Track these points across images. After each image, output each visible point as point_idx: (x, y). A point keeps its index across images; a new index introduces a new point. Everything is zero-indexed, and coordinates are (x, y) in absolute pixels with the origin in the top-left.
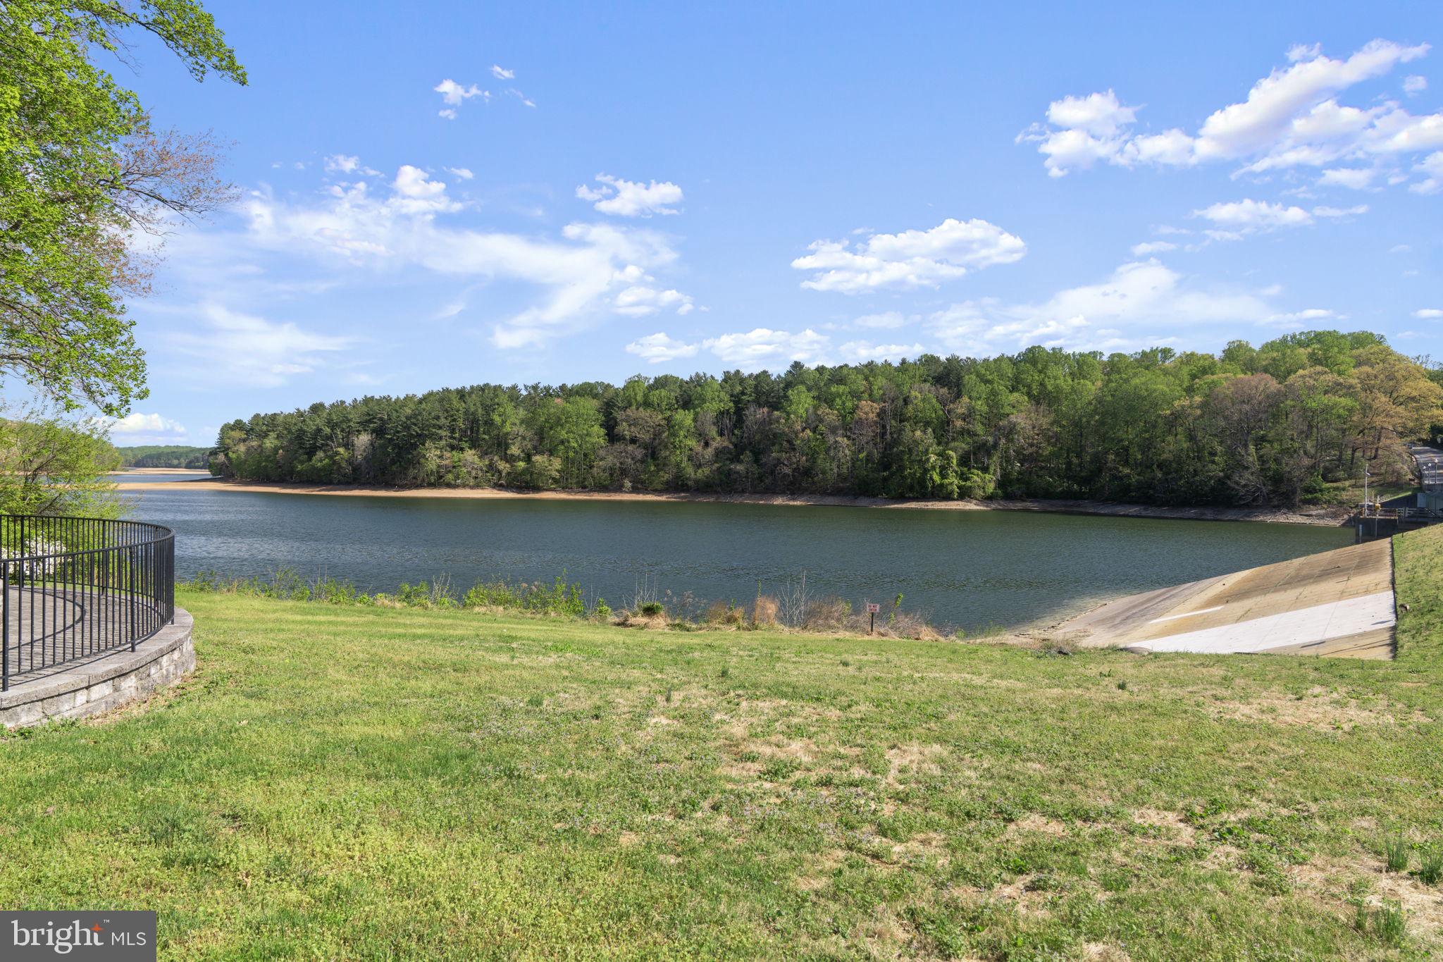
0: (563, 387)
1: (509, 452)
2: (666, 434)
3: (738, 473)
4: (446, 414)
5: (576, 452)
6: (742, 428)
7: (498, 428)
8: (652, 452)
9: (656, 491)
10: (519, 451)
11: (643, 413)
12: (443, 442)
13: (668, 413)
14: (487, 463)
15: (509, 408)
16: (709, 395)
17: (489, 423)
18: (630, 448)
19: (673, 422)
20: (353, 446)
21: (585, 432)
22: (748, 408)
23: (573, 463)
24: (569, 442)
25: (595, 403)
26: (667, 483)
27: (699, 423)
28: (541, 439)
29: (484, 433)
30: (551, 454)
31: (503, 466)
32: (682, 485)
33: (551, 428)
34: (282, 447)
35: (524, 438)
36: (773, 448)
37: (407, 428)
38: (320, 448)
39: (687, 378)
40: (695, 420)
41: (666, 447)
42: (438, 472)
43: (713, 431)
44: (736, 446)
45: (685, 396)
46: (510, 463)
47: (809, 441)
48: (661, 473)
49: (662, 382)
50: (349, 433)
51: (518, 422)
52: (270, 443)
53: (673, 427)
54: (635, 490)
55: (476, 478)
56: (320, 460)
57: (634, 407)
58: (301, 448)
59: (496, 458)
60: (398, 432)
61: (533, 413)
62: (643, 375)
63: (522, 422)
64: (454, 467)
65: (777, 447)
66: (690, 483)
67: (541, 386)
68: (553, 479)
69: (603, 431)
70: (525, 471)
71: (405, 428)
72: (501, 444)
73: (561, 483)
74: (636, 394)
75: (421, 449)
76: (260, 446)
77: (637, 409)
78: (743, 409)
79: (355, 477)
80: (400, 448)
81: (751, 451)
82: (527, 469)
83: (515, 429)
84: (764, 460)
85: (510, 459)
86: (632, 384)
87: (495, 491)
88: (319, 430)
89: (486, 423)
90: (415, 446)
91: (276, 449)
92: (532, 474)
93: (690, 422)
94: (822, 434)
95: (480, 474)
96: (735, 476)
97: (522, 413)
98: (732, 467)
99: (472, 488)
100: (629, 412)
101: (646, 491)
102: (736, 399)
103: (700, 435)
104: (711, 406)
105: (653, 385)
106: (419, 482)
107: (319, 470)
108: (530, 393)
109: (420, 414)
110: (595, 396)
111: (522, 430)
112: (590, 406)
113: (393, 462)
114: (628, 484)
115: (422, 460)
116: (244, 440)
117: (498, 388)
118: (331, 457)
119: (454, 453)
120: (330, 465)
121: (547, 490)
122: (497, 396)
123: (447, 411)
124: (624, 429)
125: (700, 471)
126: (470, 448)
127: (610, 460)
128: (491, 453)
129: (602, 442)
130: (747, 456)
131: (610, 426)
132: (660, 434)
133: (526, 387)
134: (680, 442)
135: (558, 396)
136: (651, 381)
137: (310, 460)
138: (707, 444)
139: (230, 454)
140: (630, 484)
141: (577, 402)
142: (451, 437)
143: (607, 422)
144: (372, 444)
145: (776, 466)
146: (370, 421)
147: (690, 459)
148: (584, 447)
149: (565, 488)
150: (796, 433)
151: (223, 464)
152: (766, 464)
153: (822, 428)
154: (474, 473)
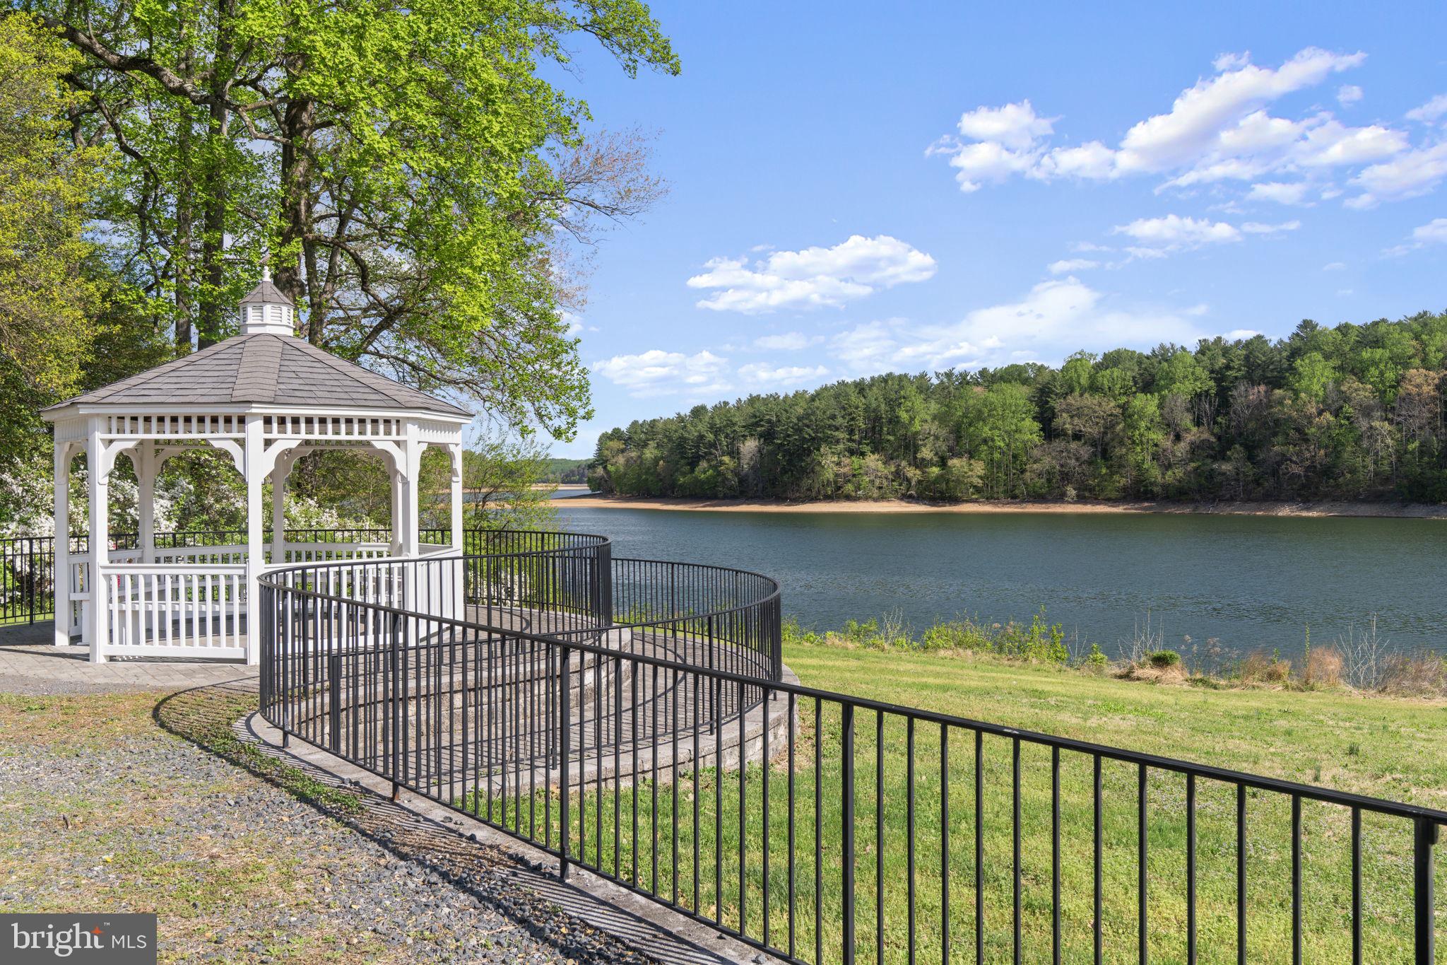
0: (983, 373)
1: (919, 456)
2: (1121, 426)
3: (1224, 474)
4: (843, 413)
5: (1003, 453)
6: (1228, 413)
7: (906, 427)
8: (1103, 449)
9: (1109, 501)
10: (932, 454)
11: (1089, 400)
12: (841, 447)
13: (1124, 399)
14: (893, 469)
15: (918, 401)
16: (1179, 373)
17: (894, 421)
18: (1074, 445)
19: (1130, 411)
20: (738, 453)
21: (1014, 427)
22: (1236, 388)
23: (999, 467)
24: (993, 440)
25: (1025, 391)
26: (1125, 489)
27: (1166, 410)
28: (958, 438)
29: (888, 434)
30: (971, 457)
31: (913, 473)
32: (1146, 492)
33: (970, 425)
34: (662, 458)
35: (937, 438)
36: (1275, 440)
37: (799, 430)
38: (704, 457)
39: (1148, 352)
40: (1161, 406)
41: (1122, 443)
42: (836, 482)
43: (1186, 420)
44: (1219, 438)
45: (1146, 375)
46: (921, 469)
47: (1329, 428)
48: (1116, 477)
49: (1113, 359)
50: (734, 439)
51: (929, 418)
52: (650, 453)
53: (1130, 416)
54: (1081, 499)
55: (880, 488)
56: (703, 470)
57: (1077, 393)
58: (682, 458)
59: (904, 463)
60: (789, 436)
61: (947, 406)
62: (1087, 351)
63: (934, 418)
64: (854, 476)
65: (1280, 438)
66: (1155, 489)
67: (956, 372)
68: (975, 487)
69: (1036, 426)
70: (940, 478)
71: (796, 430)
72: (909, 446)
73: (986, 492)
74: (1079, 376)
75: (815, 455)
76: (640, 457)
77: (1081, 395)
78: (1229, 389)
79: (742, 492)
80: (791, 455)
81: (1241, 445)
82: (942, 476)
83: (926, 427)
84: (1262, 456)
85: (921, 464)
86: (1074, 364)
87: (904, 504)
88: (701, 437)
89: (890, 421)
90: (809, 452)
91: (656, 460)
92: (948, 481)
93: (1154, 408)
94: (1348, 418)
95: (885, 483)
96: (1219, 479)
97: (934, 407)
98: (1215, 466)
99: (876, 500)
100: (1070, 399)
101: (1096, 500)
102: (1219, 376)
103: (1168, 425)
104: (1182, 387)
105: (1102, 364)
106: (814, 494)
107: (702, 483)
108: (942, 382)
109: (814, 413)
110: (1025, 381)
111: (934, 428)
112: (1019, 394)
113: (784, 471)
114: (1071, 492)
115: (817, 468)
116: (623, 451)
117: (904, 377)
118: (715, 468)
119: (853, 458)
120: (714, 477)
121: (967, 501)
122: (902, 388)
123: (844, 409)
124: (1064, 421)
125: (1170, 473)
126: (873, 452)
127: (1047, 462)
128: (898, 457)
129: (1036, 439)
130: (1237, 452)
131: (1046, 419)
132: (1113, 426)
133: (937, 375)
134: (1141, 435)
135: (978, 384)
136: (1099, 359)
137: (692, 471)
138: (1178, 438)
139: (609, 467)
140: (1074, 492)
141: (1002, 390)
142: (850, 440)
143: (1042, 413)
144: (759, 451)
145: (1279, 464)
146: (757, 424)
147: (1155, 457)
148: (1013, 446)
149: (990, 499)
150: (1310, 418)
151: (602, 478)
152: (1264, 461)
153: (1348, 409)
154: (877, 482)
